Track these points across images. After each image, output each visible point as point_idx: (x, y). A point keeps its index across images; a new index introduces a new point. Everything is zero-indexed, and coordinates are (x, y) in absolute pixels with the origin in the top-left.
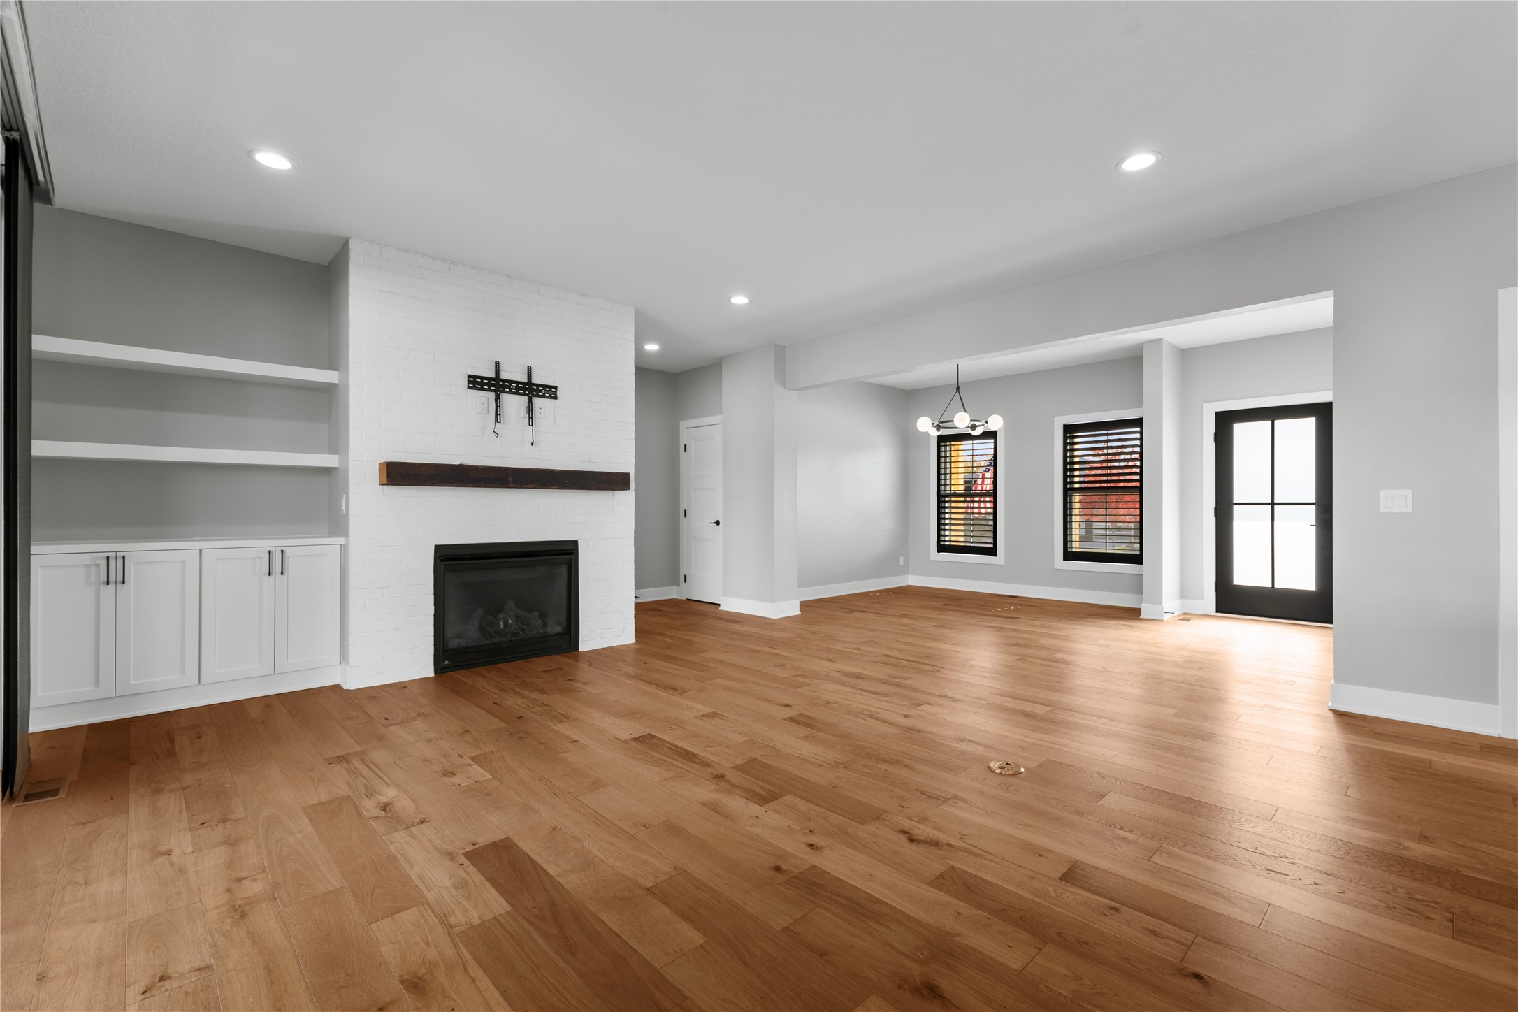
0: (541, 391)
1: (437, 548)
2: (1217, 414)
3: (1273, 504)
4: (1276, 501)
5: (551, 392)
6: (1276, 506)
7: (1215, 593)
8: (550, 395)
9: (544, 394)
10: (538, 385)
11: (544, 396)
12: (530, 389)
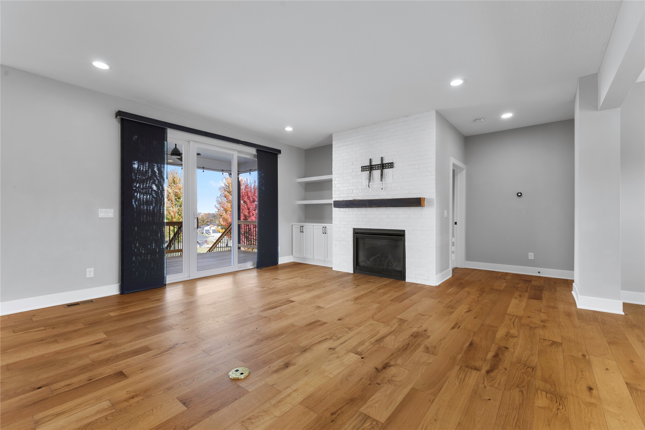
0: (387, 166)
1: (354, 229)
5: (391, 165)
8: (391, 167)
9: (388, 167)
10: (386, 164)
11: (388, 168)
12: (383, 166)
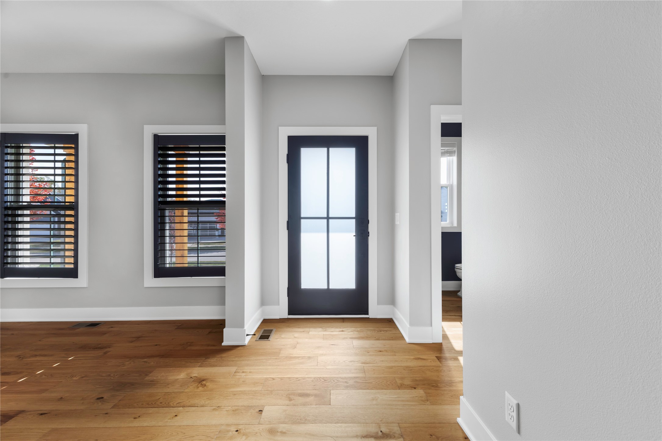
2: (289, 138)
3: (328, 218)
4: (330, 216)
6: (330, 220)
7: (287, 298)
